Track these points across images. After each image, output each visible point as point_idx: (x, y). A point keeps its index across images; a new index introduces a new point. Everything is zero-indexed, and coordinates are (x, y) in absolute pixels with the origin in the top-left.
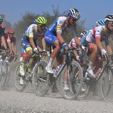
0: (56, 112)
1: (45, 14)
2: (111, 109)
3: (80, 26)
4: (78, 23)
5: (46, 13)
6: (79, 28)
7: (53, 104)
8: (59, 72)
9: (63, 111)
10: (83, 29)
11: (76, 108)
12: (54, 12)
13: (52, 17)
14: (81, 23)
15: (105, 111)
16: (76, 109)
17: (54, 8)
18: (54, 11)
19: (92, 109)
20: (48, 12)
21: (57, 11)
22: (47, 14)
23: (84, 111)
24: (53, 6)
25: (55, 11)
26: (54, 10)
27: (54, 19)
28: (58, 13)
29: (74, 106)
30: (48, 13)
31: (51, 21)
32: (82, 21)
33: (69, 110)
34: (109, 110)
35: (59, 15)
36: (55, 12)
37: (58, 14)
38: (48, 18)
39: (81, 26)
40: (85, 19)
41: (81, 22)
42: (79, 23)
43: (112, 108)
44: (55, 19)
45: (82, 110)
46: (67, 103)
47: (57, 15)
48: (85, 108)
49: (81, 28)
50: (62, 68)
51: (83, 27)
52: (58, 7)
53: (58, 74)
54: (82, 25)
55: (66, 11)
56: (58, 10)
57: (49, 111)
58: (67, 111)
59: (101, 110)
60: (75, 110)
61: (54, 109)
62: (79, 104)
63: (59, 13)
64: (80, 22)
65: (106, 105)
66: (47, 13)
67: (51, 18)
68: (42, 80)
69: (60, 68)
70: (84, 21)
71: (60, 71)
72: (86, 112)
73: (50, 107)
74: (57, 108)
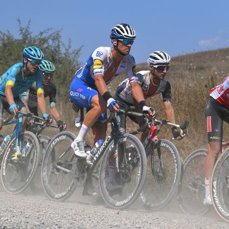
0: (21, 228)
1: (4, 36)
2: (127, 222)
3: (72, 60)
4: (67, 54)
5: (4, 34)
6: (70, 63)
7: (15, 211)
8: (97, 155)
9: (35, 226)
10: (78, 65)
11: (60, 219)
12: (20, 32)
13: (18, 42)
14: (74, 55)
15: (117, 225)
16: (59, 222)
17: (20, 24)
18: (21, 30)
19: (90, 222)
20: (8, 31)
21: (26, 30)
22: (7, 36)
23: (76, 226)
24: (19, 20)
25: (24, 29)
26: (21, 27)
27: (21, 46)
28: (29, 34)
29: (57, 215)
30: (10, 34)
31: (15, 49)
32: (75, 50)
33: (46, 224)
34: (123, 222)
35: (31, 37)
36: (24, 31)
37: (29, 36)
38: (9, 42)
39: (74, 60)
40: (81, 47)
41: (74, 53)
42: (69, 54)
43: (129, 219)
44: (23, 45)
45: (71, 224)
46: (44, 209)
47: (27, 37)
48: (78, 219)
49: (74, 64)
50: (104, 147)
51: (77, 61)
52: (29, 22)
53: (95, 159)
54: (75, 58)
55: (45, 31)
56: (29, 28)
57: (7, 225)
58: (41, 225)
59: (109, 223)
60: (57, 223)
61: (18, 222)
62: (67, 212)
63: (31, 34)
64: (71, 52)
65: (118, 213)
66: (6, 33)
67: (16, 42)
68: (63, 169)
69: (100, 147)
70: (80, 50)
71: (99, 154)
72: (78, 227)
73: (8, 218)
74: (23, 219)
